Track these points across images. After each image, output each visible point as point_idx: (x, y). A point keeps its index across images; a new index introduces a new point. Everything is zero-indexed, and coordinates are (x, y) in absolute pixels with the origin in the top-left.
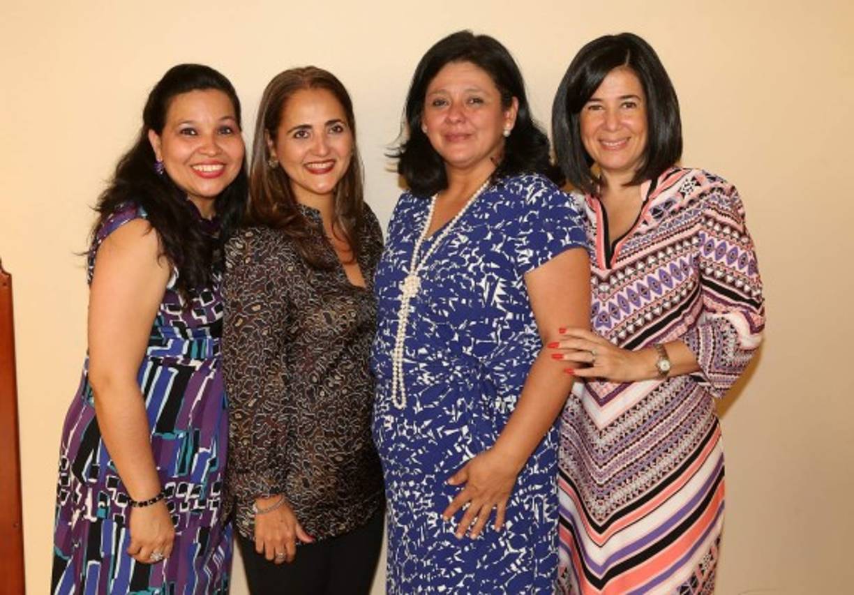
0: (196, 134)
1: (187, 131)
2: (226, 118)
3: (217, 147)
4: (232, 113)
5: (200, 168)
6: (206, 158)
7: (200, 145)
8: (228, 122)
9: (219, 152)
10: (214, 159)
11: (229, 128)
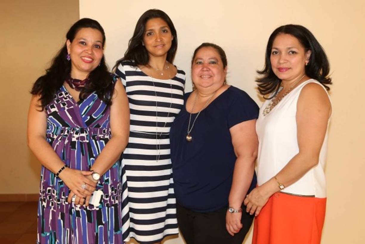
0: (86, 44)
1: (82, 43)
2: (99, 41)
3: (92, 51)
4: (101, 40)
5: (84, 58)
6: (87, 54)
7: (86, 49)
8: (99, 43)
9: (92, 54)
10: (90, 56)
11: (99, 46)
